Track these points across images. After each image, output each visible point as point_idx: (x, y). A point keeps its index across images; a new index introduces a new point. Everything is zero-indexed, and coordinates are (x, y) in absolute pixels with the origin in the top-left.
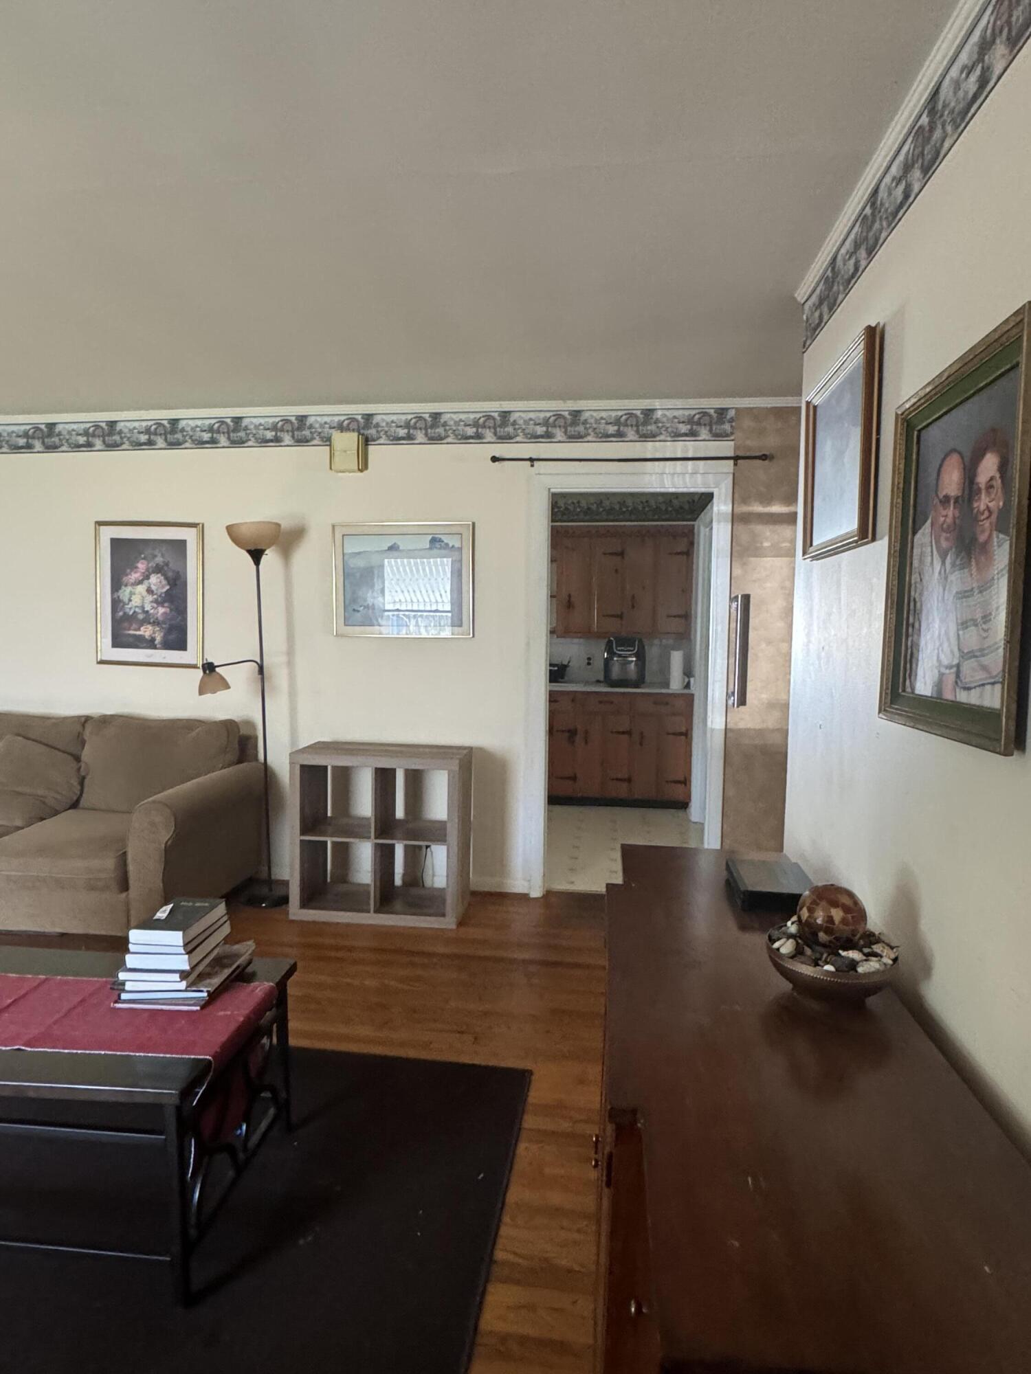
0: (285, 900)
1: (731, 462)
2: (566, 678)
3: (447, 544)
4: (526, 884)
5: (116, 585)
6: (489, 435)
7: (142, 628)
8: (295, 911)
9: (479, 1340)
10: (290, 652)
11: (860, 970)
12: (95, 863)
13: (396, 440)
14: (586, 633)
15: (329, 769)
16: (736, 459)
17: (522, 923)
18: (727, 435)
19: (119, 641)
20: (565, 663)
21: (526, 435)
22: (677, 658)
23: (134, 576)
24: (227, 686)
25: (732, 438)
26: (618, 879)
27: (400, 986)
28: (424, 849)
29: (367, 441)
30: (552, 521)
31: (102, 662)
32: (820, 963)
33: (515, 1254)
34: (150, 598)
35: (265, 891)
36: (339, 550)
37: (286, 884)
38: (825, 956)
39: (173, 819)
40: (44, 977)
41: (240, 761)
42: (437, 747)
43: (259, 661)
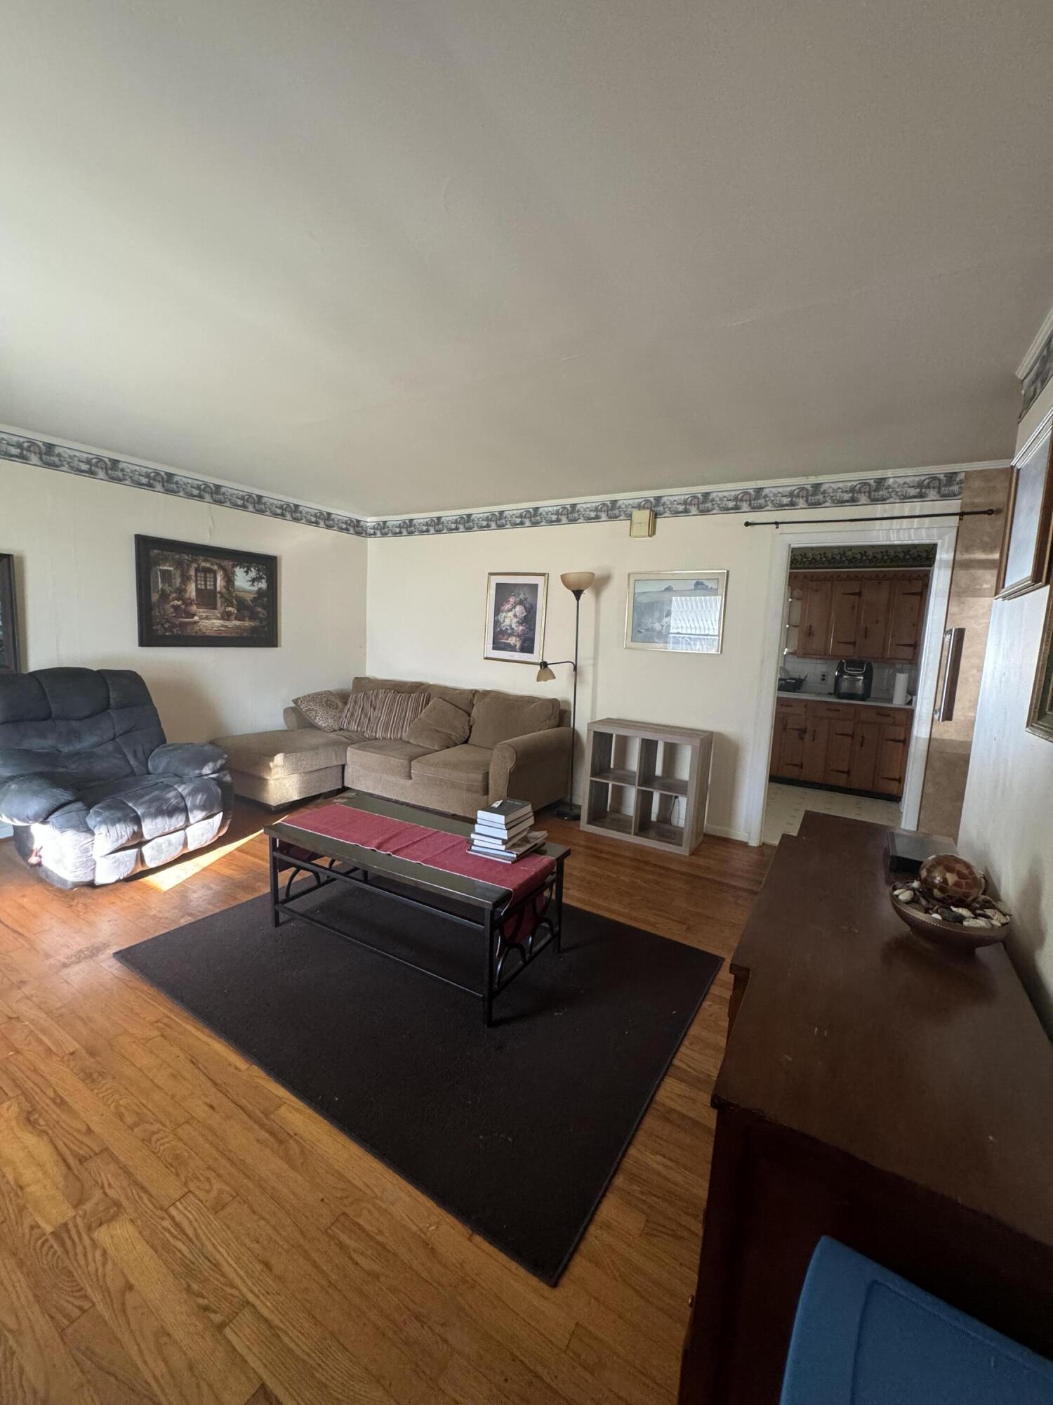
0: (578, 818)
1: (957, 517)
2: (801, 690)
3: (707, 586)
4: (746, 835)
5: (497, 611)
6: (745, 506)
7: (510, 639)
8: (584, 825)
9: (653, 1105)
10: (595, 659)
11: (965, 923)
12: (472, 776)
13: (676, 513)
14: (824, 656)
15: (614, 736)
16: (961, 515)
17: (740, 862)
18: (955, 495)
19: (497, 645)
20: (803, 677)
21: (774, 505)
22: (901, 680)
23: (508, 606)
24: (554, 678)
25: (960, 497)
26: (794, 832)
27: (643, 884)
28: (674, 798)
29: (656, 515)
30: (791, 568)
31: (487, 658)
32: (931, 912)
33: (688, 1065)
34: (515, 620)
35: (567, 810)
36: (632, 590)
37: (580, 807)
38: (936, 907)
39: (515, 755)
40: (436, 830)
41: (558, 726)
42: (685, 729)
43: (574, 662)
